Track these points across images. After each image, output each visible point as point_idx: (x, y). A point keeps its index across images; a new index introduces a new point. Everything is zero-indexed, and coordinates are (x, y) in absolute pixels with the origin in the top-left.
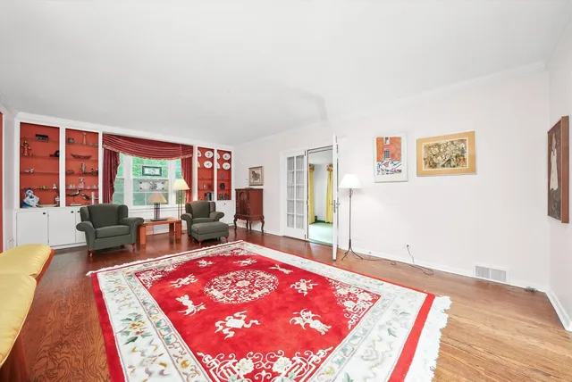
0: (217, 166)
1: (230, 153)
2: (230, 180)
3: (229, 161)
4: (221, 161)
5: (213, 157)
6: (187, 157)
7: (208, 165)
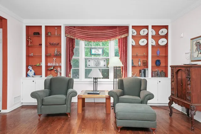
0: (152, 42)
1: (166, 27)
2: (166, 57)
3: (166, 36)
4: (157, 37)
5: (148, 34)
6: (123, 36)
7: (142, 42)
